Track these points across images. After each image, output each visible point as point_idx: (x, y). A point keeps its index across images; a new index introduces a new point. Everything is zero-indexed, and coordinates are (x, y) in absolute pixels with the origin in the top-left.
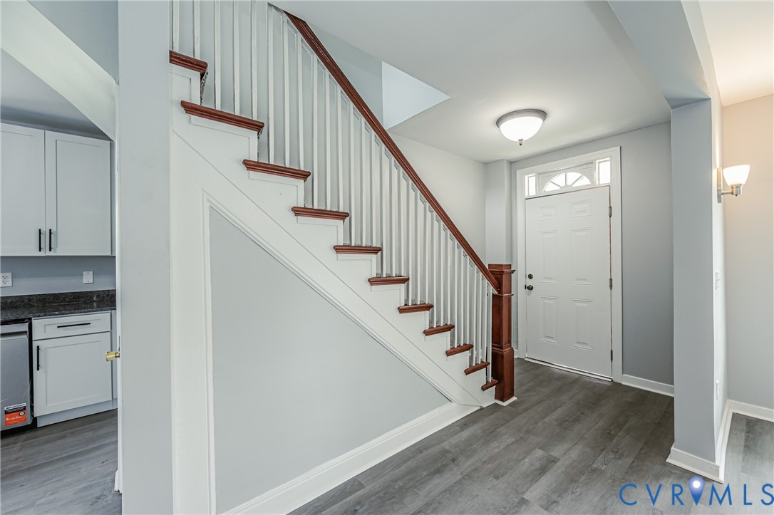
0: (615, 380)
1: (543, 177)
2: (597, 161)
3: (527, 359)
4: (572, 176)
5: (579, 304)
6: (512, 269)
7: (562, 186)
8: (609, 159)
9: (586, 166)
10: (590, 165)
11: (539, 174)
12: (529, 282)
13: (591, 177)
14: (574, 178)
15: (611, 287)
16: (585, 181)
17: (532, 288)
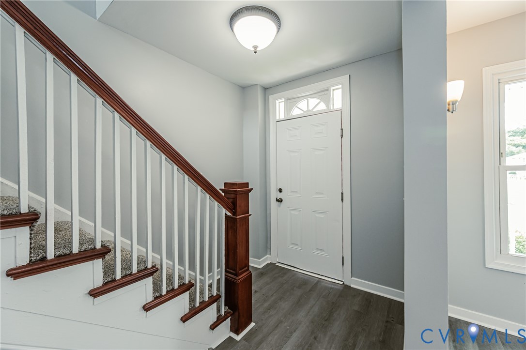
0: (345, 283)
1: (291, 102)
2: (332, 88)
3: (277, 264)
4: (313, 102)
5: (318, 215)
6: (250, 187)
7: (305, 110)
8: (340, 86)
9: (323, 93)
10: (326, 92)
11: (288, 100)
12: (280, 196)
13: (327, 102)
14: (313, 104)
15: (342, 200)
16: (322, 106)
17: (282, 201)
